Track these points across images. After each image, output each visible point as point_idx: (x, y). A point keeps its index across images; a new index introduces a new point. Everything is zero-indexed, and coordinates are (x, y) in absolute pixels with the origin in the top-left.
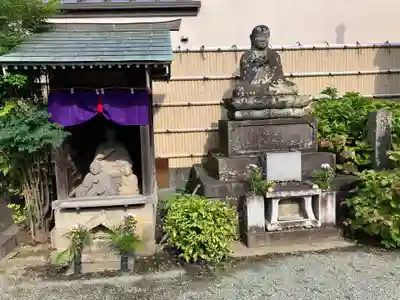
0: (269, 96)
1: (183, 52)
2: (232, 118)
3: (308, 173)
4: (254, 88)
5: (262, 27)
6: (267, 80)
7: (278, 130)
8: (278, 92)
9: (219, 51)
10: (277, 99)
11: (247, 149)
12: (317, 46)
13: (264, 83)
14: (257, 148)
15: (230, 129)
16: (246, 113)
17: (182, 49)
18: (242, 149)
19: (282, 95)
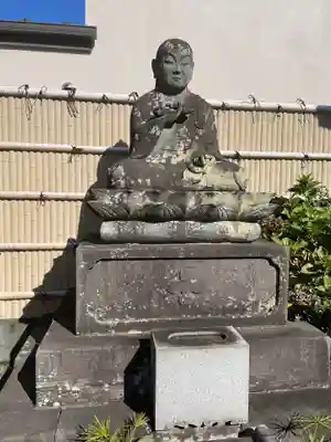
0: (182, 193)
1: (34, 97)
2: (96, 238)
3: (265, 383)
4: (151, 172)
5: (175, 42)
6: (181, 156)
7: (197, 271)
8: (203, 183)
9: (104, 100)
10: (199, 201)
11: (122, 316)
12: (284, 105)
13: (174, 162)
14: (147, 314)
15: (81, 266)
16: (127, 228)
17: (31, 91)
18: (111, 314)
19: (210, 191)
